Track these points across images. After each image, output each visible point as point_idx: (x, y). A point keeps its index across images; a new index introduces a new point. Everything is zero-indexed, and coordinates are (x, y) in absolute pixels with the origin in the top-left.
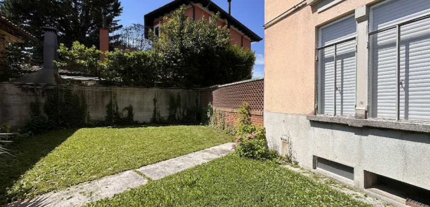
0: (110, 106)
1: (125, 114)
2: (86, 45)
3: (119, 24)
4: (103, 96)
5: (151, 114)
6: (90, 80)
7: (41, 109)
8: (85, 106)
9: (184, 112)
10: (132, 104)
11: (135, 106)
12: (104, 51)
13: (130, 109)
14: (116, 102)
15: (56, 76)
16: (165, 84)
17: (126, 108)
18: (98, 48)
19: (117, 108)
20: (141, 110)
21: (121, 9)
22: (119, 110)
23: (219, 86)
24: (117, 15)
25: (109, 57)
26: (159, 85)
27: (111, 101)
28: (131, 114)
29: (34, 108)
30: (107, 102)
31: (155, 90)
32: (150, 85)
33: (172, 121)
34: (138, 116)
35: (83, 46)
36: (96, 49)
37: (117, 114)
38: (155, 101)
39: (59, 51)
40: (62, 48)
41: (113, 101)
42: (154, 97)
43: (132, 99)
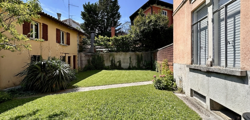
0: (112, 61)
1: (118, 64)
2: (103, 36)
3: (120, 23)
4: (110, 57)
5: (128, 65)
6: (106, 50)
7: (91, 62)
8: (103, 61)
9: (144, 63)
10: (120, 60)
11: (122, 61)
12: (110, 38)
13: (120, 62)
15: (94, 49)
16: (135, 50)
17: (118, 62)
19: (115, 62)
20: (124, 63)
21: (121, 16)
23: (159, 49)
24: (119, 19)
26: (132, 51)
28: (120, 65)
29: (89, 61)
30: (111, 59)
31: (130, 53)
32: (128, 51)
33: (139, 68)
34: (123, 65)
35: (102, 37)
37: (115, 64)
38: (130, 58)
39: (95, 39)
40: (96, 38)
41: (113, 59)
42: (130, 57)
43: (120, 57)
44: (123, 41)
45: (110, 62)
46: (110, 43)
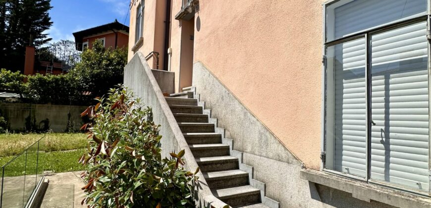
0: (28, 119)
1: (42, 126)
4: (23, 112)
5: (65, 127)
6: (13, 97)
10: (48, 118)
11: (51, 120)
12: (27, 75)
13: (46, 122)
14: (35, 116)
16: (80, 102)
17: (43, 121)
18: (22, 72)
19: (35, 121)
20: (57, 123)
22: (36, 123)
25: (31, 79)
26: (74, 103)
27: (30, 115)
28: (46, 126)
30: (26, 115)
31: (70, 107)
32: (66, 102)
35: (10, 72)
36: (20, 73)
37: (34, 126)
38: (69, 115)
41: (32, 115)
42: (68, 113)
43: (49, 113)
44: (57, 84)
45: (25, 121)
46: (27, 85)
